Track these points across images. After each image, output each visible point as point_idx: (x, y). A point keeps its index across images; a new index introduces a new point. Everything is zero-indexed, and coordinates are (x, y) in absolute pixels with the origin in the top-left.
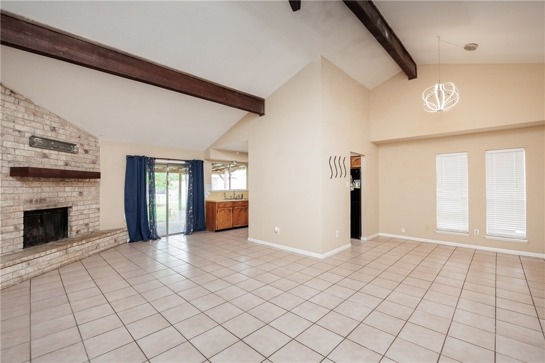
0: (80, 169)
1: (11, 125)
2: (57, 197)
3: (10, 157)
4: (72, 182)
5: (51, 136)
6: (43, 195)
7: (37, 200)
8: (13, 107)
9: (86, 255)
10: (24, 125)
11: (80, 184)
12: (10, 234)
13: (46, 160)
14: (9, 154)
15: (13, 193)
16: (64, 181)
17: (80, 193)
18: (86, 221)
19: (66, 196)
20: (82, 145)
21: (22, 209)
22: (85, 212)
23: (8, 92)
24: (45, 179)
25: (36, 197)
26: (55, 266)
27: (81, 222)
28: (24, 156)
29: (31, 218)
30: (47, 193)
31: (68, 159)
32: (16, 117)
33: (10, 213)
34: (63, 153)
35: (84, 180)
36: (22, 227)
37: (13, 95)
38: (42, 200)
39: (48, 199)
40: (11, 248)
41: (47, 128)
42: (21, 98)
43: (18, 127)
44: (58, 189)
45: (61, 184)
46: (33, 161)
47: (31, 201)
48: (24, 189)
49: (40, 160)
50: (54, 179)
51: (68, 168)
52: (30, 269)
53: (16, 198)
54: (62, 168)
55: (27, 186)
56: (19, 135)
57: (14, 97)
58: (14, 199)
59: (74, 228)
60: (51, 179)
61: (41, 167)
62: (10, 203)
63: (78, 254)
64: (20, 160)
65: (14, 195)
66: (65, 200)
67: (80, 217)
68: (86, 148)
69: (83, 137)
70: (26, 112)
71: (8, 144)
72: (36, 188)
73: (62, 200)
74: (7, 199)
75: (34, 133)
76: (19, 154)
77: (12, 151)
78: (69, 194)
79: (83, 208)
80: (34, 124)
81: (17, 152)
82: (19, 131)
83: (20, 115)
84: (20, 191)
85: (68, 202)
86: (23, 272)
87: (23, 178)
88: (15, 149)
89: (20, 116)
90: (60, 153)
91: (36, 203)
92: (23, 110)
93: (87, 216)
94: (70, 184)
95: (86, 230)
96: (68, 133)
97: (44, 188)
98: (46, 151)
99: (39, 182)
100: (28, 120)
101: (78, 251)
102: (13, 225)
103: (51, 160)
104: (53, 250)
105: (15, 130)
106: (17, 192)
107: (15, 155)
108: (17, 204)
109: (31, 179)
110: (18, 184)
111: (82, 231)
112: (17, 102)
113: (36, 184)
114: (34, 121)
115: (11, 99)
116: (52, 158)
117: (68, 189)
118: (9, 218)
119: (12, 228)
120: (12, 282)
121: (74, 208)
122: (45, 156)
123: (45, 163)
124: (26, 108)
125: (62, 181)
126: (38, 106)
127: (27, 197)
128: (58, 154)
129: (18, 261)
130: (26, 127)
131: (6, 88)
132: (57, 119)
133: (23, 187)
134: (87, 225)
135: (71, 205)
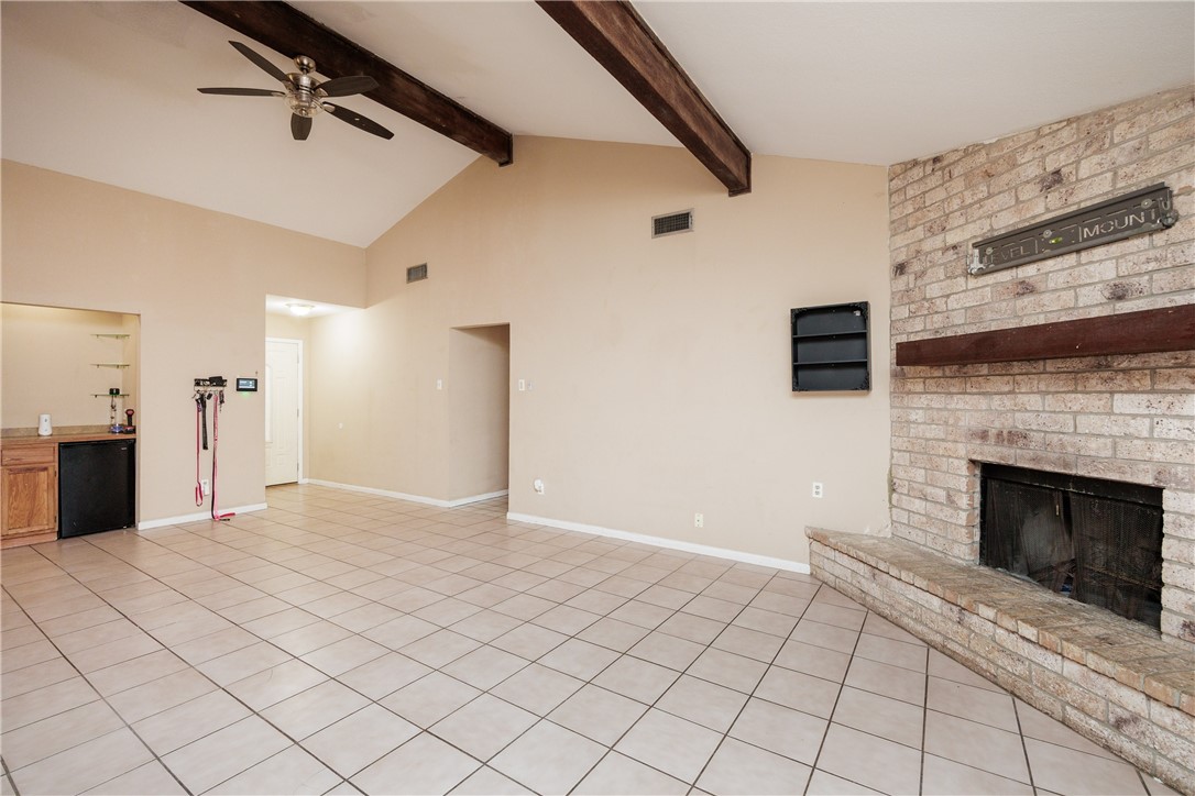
1: (938, 242)
2: (1075, 432)
4: (1153, 370)
5: (1043, 208)
6: (1020, 421)
7: (1000, 434)
8: (942, 194)
10: (967, 223)
12: (939, 506)
13: (1027, 300)
14: (937, 312)
15: (946, 409)
16: (1108, 367)
19: (1116, 430)
21: (962, 452)
23: (929, 168)
24: (1026, 367)
25: (997, 424)
28: (966, 309)
30: (1033, 415)
31: (1123, 270)
32: (948, 215)
33: (939, 456)
34: (1099, 253)
37: (938, 165)
38: (1013, 437)
39: (1037, 437)
40: (940, 544)
41: (1028, 192)
42: (955, 157)
43: (952, 239)
44: (1078, 401)
45: (1094, 382)
46: (989, 316)
47: (984, 435)
48: (967, 397)
49: (1007, 306)
50: (1060, 364)
51: (1125, 306)
52: (877, 593)
53: (951, 421)
55: (975, 390)
56: (955, 257)
57: (939, 169)
58: (946, 423)
60: (1050, 366)
64: (957, 322)
65: (945, 413)
66: (1115, 448)
70: (967, 186)
71: (933, 291)
72: (997, 397)
73: (1093, 447)
74: (933, 422)
75: (992, 229)
76: (956, 306)
77: (940, 304)
78: (1142, 427)
80: (990, 205)
81: (953, 303)
82: (954, 247)
83: (956, 203)
84: (958, 402)
85: (1132, 462)
86: (864, 584)
87: (965, 370)
88: (948, 296)
89: (956, 207)
90: (1084, 256)
91: (997, 443)
92: (956, 184)
97: (1022, 399)
98: (1028, 272)
99: (1006, 378)
100: (976, 203)
102: (944, 489)
103: (1046, 298)
105: (945, 250)
106: (953, 406)
107: (947, 310)
108: (951, 438)
109: (984, 369)
112: (947, 177)
113: (1000, 384)
114: (990, 196)
115: (935, 179)
116: (1051, 285)
117: (1125, 403)
118: (937, 469)
119: (941, 495)
120: (851, 592)
122: (1026, 289)
123: (1027, 311)
124: (967, 175)
125: (1099, 367)
126: (999, 144)
127: (973, 421)
128: (1079, 264)
130: (971, 226)
131: (925, 163)
132: (1066, 135)
133: (965, 393)
135: (1147, 480)
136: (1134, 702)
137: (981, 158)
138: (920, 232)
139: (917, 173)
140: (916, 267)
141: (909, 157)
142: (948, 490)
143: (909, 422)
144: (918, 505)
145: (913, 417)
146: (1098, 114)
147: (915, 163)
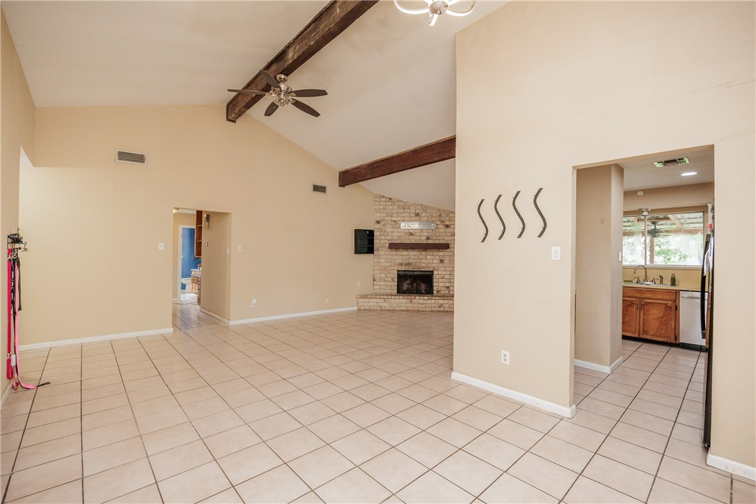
0: (441, 242)
1: (390, 218)
2: (420, 263)
3: (389, 238)
4: (433, 252)
5: (415, 219)
6: (410, 261)
7: (406, 264)
8: (391, 207)
9: (428, 309)
10: (398, 216)
11: (441, 253)
12: (390, 282)
13: (412, 237)
14: (389, 235)
16: (426, 251)
17: (441, 260)
18: (447, 285)
19: (427, 262)
20: (442, 221)
21: (396, 269)
22: (446, 277)
23: (388, 200)
24: (412, 250)
25: (405, 262)
26: (403, 309)
27: (442, 284)
28: (397, 236)
29: (402, 277)
30: (413, 260)
31: (429, 235)
32: (393, 213)
33: (390, 270)
35: (445, 250)
36: (396, 280)
38: (409, 264)
39: (414, 263)
40: (390, 291)
41: (412, 215)
42: (395, 200)
43: (394, 219)
44: (421, 257)
45: (424, 253)
46: (403, 238)
47: (402, 264)
49: (407, 237)
51: (429, 242)
52: (386, 305)
53: (393, 262)
54: (425, 242)
55: (399, 254)
56: (395, 223)
57: (391, 201)
59: (435, 288)
60: (416, 249)
61: (408, 242)
62: (390, 264)
63: (420, 306)
64: (395, 239)
65: (391, 260)
66: (427, 265)
67: (440, 280)
68: (447, 223)
69: (443, 215)
70: (398, 208)
71: (388, 230)
72: (405, 256)
73: (424, 265)
74: (388, 262)
75: (404, 220)
77: (391, 234)
78: (431, 261)
79: (444, 273)
80: (404, 215)
81: (394, 234)
82: (394, 221)
83: (395, 211)
84: (395, 257)
85: (430, 267)
86: (382, 305)
87: (397, 250)
88: (392, 232)
91: (405, 266)
92: (396, 207)
93: (448, 280)
94: (431, 253)
95: (447, 292)
96: (429, 215)
97: (410, 256)
98: (412, 231)
99: (407, 252)
100: (400, 213)
101: (421, 304)
103: (415, 237)
104: (402, 297)
105: (392, 221)
106: (393, 258)
107: (392, 236)
108: (393, 266)
109: (402, 250)
110: (395, 253)
111: (443, 292)
112: (393, 204)
113: (405, 253)
114: (403, 212)
115: (390, 203)
116: (416, 235)
117: (429, 257)
118: (389, 273)
119: (390, 279)
120: (376, 308)
121: (435, 273)
122: (411, 234)
123: (412, 239)
124: (398, 206)
126: (406, 202)
127: (399, 261)
128: (421, 232)
129: (378, 297)
131: (386, 198)
132: (420, 207)
133: (396, 255)
134: (447, 287)
135: (431, 270)
136: (442, 302)
137: (402, 204)
138: (384, 214)
139: (384, 199)
140: (383, 223)
141: (382, 195)
142: (392, 278)
143: (380, 262)
144: (384, 283)
145: (381, 261)
146: (426, 206)
147: (384, 197)
